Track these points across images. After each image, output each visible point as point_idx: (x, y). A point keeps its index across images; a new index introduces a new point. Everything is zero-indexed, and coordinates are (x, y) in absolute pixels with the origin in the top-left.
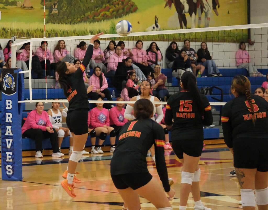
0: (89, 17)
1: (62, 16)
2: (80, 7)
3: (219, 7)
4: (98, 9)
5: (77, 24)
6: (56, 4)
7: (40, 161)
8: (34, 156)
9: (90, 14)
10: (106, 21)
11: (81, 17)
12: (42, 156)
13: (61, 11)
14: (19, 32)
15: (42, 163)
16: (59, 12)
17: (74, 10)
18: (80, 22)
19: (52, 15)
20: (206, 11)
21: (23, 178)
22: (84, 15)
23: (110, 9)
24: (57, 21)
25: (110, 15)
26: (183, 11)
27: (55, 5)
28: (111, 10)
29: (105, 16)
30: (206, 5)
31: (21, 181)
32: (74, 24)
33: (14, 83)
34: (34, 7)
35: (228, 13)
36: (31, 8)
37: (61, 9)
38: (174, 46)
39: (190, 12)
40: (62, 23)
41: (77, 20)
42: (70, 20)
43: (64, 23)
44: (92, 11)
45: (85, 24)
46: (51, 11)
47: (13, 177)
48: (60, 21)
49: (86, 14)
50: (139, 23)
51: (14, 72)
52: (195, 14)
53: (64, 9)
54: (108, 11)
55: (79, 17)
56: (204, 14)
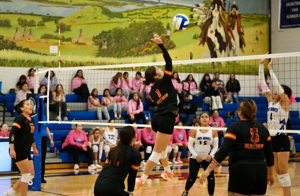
0: (134, 52)
1: (111, 51)
2: (126, 44)
3: (245, 46)
4: (142, 46)
5: (124, 58)
6: (106, 41)
7: (77, 172)
8: (73, 168)
9: (134, 50)
10: (148, 55)
11: (127, 52)
12: (79, 168)
13: (110, 47)
14: (73, 63)
15: (79, 174)
16: (108, 48)
17: (121, 46)
18: (126, 56)
19: (102, 50)
20: (234, 49)
21: (42, 188)
22: (130, 50)
23: (151, 46)
24: (106, 55)
25: (152, 51)
26: (215, 49)
27: (104, 42)
28: (153, 47)
29: (148, 52)
30: (234, 44)
31: (40, 191)
32: (120, 57)
33: (35, 106)
34: (87, 43)
35: (253, 51)
36: (84, 44)
37: (110, 45)
38: (207, 78)
39: (221, 50)
40: (110, 57)
41: (123, 54)
42: (117, 54)
43: (112, 56)
44: (136, 47)
45: (130, 58)
46: (101, 47)
47: (33, 187)
48: (109, 55)
49: (132, 50)
50: (176, 58)
51: (36, 97)
52: (225, 51)
53: (113, 45)
54: (150, 47)
55: (125, 52)
56: (232, 51)
